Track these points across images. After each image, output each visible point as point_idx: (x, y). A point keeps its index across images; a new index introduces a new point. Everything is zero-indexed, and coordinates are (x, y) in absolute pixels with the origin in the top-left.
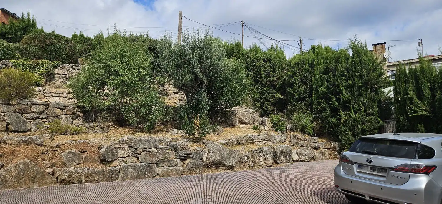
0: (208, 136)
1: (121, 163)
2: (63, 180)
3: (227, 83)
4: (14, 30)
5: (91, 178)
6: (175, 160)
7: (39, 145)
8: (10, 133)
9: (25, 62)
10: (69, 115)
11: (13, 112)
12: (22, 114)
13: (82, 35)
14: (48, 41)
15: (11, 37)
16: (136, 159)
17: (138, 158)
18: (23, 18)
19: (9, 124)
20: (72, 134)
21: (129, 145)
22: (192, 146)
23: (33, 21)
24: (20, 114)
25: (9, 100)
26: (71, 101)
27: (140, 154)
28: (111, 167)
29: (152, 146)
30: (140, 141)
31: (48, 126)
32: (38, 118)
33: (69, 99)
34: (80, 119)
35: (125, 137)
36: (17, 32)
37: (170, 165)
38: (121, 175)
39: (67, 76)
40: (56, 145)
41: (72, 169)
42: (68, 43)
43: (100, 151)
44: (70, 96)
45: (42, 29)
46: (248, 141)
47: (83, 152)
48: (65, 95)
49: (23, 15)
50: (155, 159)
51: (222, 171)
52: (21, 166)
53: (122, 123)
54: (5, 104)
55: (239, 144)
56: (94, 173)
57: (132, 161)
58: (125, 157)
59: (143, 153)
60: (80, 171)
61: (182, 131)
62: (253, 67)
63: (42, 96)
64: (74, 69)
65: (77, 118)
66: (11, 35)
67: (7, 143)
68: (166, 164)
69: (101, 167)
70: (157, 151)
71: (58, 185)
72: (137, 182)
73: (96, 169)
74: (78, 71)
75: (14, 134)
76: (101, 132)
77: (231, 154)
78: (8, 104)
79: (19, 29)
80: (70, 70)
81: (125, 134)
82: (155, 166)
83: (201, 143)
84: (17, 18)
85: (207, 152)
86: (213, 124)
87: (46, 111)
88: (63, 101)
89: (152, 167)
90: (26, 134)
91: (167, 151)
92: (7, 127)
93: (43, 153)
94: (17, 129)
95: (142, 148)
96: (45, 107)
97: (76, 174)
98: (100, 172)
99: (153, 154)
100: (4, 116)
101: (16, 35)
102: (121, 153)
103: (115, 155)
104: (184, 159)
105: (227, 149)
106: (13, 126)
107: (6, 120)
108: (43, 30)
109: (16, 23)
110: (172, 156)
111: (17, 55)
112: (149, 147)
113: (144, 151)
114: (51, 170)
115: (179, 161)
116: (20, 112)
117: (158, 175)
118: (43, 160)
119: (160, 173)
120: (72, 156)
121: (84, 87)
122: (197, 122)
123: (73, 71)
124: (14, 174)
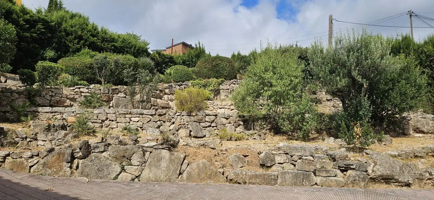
0: (372, 146)
1: (279, 168)
2: (231, 180)
3: (394, 85)
4: (191, 58)
5: (253, 181)
6: (335, 170)
7: (213, 148)
8: (192, 139)
9: (199, 82)
10: (233, 124)
11: (193, 122)
12: (199, 123)
13: (239, 54)
14: (214, 63)
15: (189, 64)
16: (292, 166)
17: (295, 165)
18: (196, 47)
19: (191, 131)
20: (236, 140)
21: (285, 152)
22: (353, 157)
23: (203, 49)
24: (198, 123)
25: (191, 112)
26: (233, 111)
27: (296, 161)
28: (270, 172)
29: (308, 154)
30: (296, 148)
31: (218, 133)
32: (210, 126)
33: (232, 110)
34: (241, 127)
35: (281, 144)
36: (193, 59)
37: (328, 175)
38: (279, 181)
39: (229, 91)
40: (224, 149)
41: (238, 170)
42: (229, 63)
43: (260, 156)
44: (232, 107)
45: (209, 54)
46: (430, 154)
47: (246, 156)
48: (228, 107)
49: (196, 45)
50: (312, 168)
51: (393, 187)
52: (201, 165)
53: (277, 130)
54: (188, 116)
55: (416, 157)
56: (256, 176)
57: (288, 167)
58: (282, 164)
59: (299, 161)
60: (244, 173)
61: (339, 140)
62: (430, 63)
63: (212, 108)
64: (234, 84)
65: (239, 126)
66: (189, 62)
67: (191, 146)
68: (324, 174)
69: (261, 171)
70: (313, 159)
71: (228, 183)
72: (296, 189)
73: (257, 173)
74: (237, 85)
75: (195, 139)
76: (258, 139)
77: (405, 168)
78: (190, 116)
79: (194, 56)
80: (231, 85)
81: (280, 141)
82: (313, 175)
83: (364, 154)
84: (192, 48)
85: (373, 164)
86: (377, 132)
87: (215, 121)
88: (227, 112)
89: (309, 175)
90: (203, 139)
91: (324, 160)
92: (190, 133)
93: (215, 155)
94: (196, 135)
95: (298, 156)
96: (214, 117)
97: (242, 176)
98: (260, 175)
99: (310, 163)
100: (188, 125)
101: (192, 61)
102: (278, 159)
103: (273, 160)
104: (344, 169)
105: (400, 162)
106: (194, 133)
107: (189, 128)
108: (211, 54)
109: (192, 51)
110: (330, 165)
111: (194, 76)
112: (305, 155)
113: (300, 159)
114: (221, 170)
115: (338, 172)
116: (198, 121)
117: (316, 184)
118: (216, 161)
119: (318, 183)
120: (237, 159)
121: (243, 99)
122: (357, 130)
123: (233, 85)
124: (197, 171)
